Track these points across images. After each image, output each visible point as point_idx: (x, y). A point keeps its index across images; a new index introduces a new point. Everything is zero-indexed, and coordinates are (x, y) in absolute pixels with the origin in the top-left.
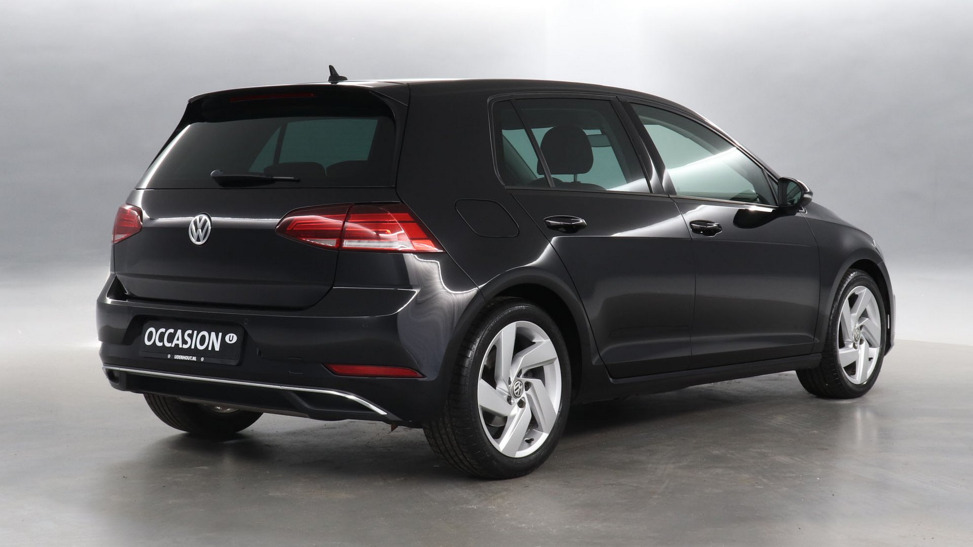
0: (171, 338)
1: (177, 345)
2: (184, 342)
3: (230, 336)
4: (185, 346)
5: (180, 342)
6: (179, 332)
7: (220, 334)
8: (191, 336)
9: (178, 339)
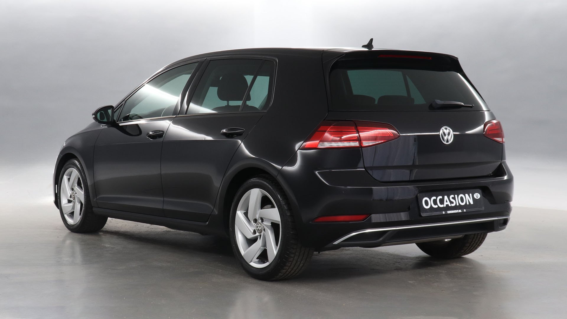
0: (442, 201)
1: (447, 205)
2: (452, 203)
3: (476, 195)
4: (453, 205)
5: (449, 203)
6: (446, 197)
7: (471, 195)
8: (454, 198)
9: (447, 202)
